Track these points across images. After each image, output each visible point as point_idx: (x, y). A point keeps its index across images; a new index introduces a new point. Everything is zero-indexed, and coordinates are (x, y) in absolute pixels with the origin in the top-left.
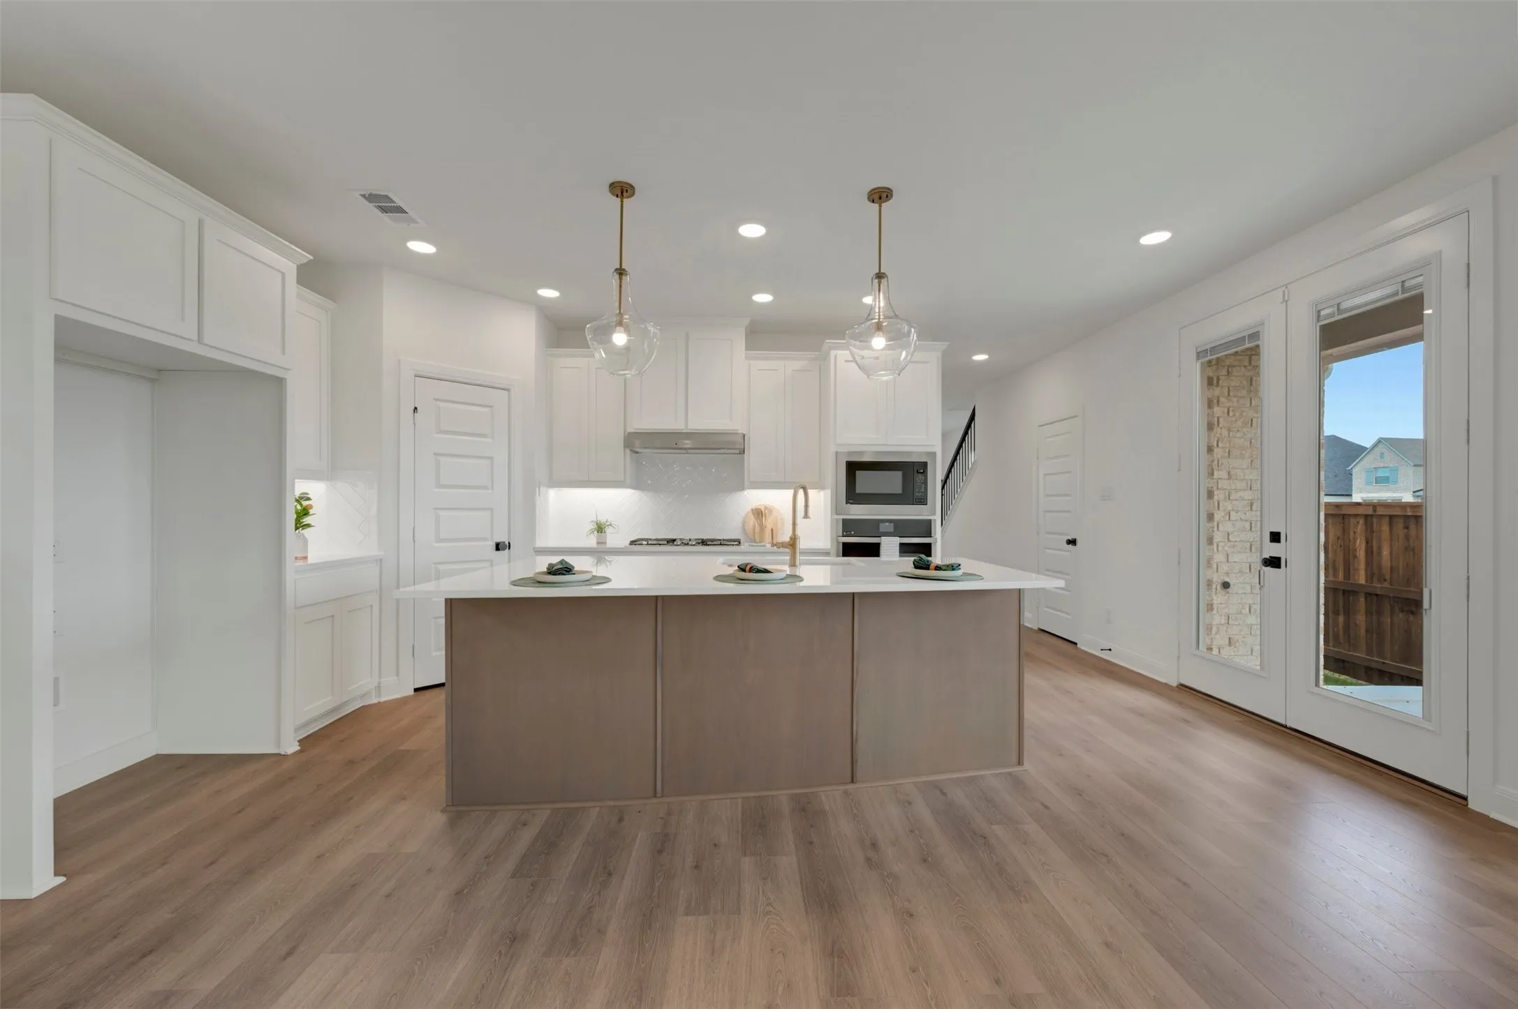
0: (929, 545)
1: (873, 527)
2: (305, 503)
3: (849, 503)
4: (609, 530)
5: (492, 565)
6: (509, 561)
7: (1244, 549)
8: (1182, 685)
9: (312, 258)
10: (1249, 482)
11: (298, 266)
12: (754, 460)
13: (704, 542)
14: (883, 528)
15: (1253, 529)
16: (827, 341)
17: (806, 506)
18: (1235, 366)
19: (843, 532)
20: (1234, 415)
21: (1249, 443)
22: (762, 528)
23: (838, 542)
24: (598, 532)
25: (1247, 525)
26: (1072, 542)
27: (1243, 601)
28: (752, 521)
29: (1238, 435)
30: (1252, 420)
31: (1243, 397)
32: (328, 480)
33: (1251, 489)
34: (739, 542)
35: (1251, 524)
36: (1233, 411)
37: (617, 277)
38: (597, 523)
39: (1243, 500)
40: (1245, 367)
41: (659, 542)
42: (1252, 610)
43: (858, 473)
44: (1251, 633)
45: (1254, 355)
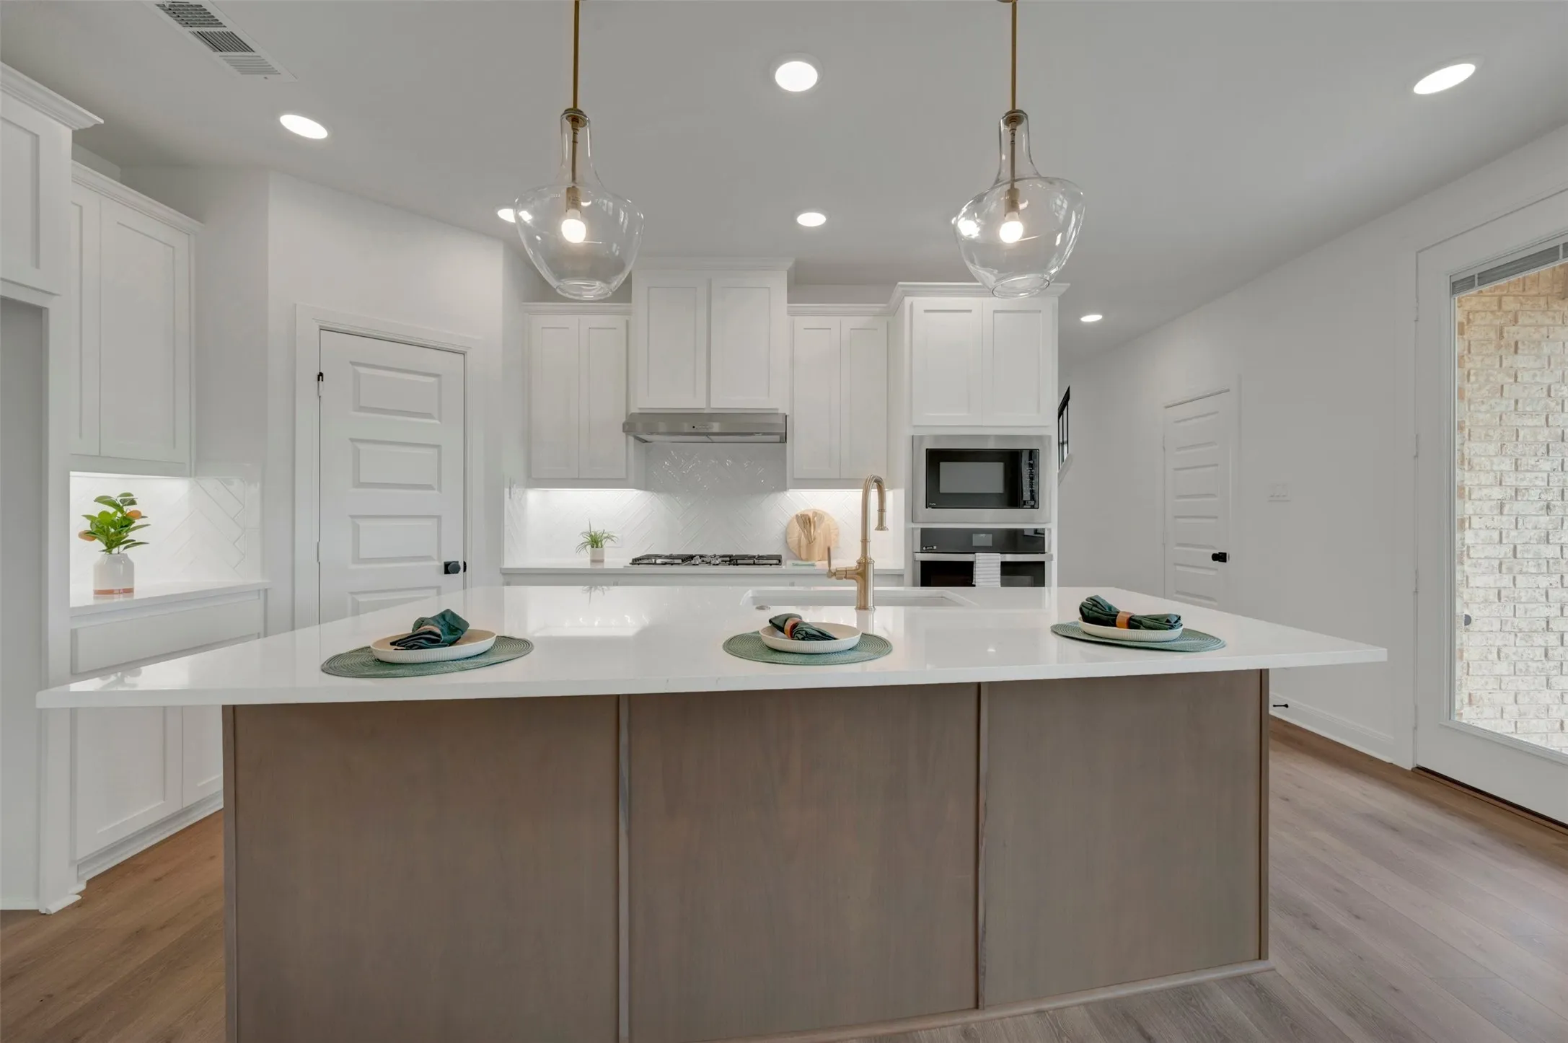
0: (1042, 564)
1: (965, 540)
2: (128, 509)
3: (930, 506)
4: (607, 544)
5: (439, 593)
6: (465, 587)
7: (1491, 568)
8: (1419, 768)
9: (102, 121)
10: (1498, 473)
11: (74, 132)
12: (800, 450)
13: (732, 560)
14: (978, 540)
15: (1504, 541)
16: (900, 283)
17: (882, 510)
18: (1477, 312)
19: (922, 546)
20: (1477, 380)
21: (1498, 419)
22: (810, 541)
23: (915, 561)
24: (593, 547)
25: (1496, 535)
26: (1220, 557)
27: (1490, 642)
28: (797, 529)
29: (1483, 408)
30: (1502, 386)
31: (1488, 355)
32: (191, 476)
33: (1501, 484)
34: (779, 560)
35: (1501, 533)
36: (1476, 374)
37: (568, 124)
38: (591, 536)
39: (1490, 500)
40: (1492, 312)
41: (671, 560)
42: (1502, 655)
43: (943, 465)
44: (1500, 688)
45: (1505, 295)
